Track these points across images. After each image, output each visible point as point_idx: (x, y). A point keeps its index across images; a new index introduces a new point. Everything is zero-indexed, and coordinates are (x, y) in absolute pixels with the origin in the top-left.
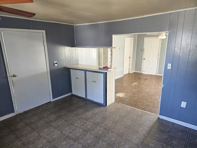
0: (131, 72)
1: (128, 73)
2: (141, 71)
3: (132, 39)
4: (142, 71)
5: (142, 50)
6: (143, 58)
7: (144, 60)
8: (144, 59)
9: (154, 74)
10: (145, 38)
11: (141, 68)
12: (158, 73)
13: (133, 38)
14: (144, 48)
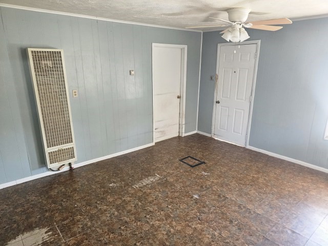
0: (184, 135)
1: (177, 135)
2: (211, 133)
3: (184, 48)
4: (213, 132)
5: (213, 78)
6: (215, 101)
7: (217, 104)
8: (218, 102)
9: (241, 144)
10: (219, 45)
11: (211, 125)
12: (250, 145)
13: (186, 47)
14: (217, 73)
